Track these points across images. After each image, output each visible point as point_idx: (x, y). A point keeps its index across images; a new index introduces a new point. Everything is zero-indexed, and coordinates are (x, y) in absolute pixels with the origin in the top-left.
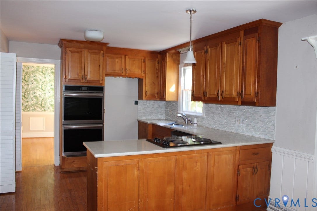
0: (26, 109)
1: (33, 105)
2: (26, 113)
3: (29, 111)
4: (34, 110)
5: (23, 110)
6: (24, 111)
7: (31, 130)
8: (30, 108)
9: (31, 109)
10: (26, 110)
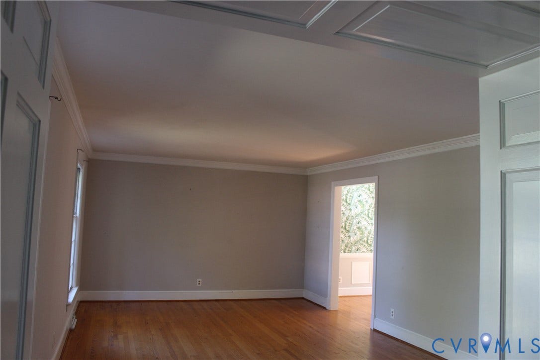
0: (347, 249)
1: (356, 243)
2: (347, 255)
3: (350, 252)
4: (357, 250)
5: (342, 251)
6: (344, 252)
7: (353, 283)
8: (352, 248)
9: (354, 248)
10: (347, 251)
